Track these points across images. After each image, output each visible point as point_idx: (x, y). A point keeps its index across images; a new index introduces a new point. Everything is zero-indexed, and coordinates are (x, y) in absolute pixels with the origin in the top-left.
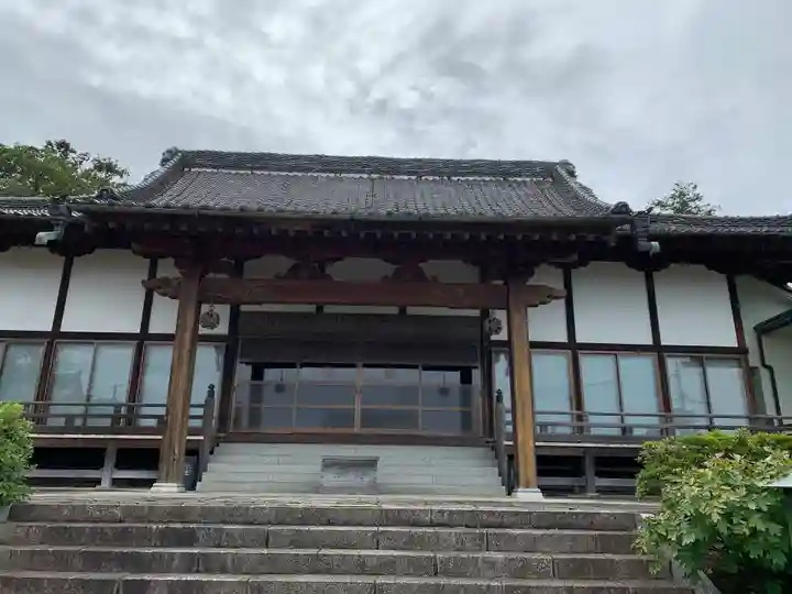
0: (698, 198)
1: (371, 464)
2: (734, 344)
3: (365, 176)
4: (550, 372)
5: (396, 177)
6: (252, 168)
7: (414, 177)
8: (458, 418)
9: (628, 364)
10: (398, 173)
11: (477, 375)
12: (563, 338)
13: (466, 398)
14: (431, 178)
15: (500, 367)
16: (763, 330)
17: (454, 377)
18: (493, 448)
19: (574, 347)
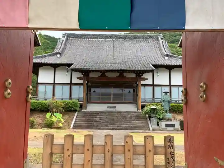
1: (115, 107)
3: (111, 40)
5: (119, 40)
6: (84, 38)
7: (123, 40)
8: (132, 99)
10: (120, 39)
11: (135, 90)
14: (127, 40)
18: (137, 104)
19: (153, 85)
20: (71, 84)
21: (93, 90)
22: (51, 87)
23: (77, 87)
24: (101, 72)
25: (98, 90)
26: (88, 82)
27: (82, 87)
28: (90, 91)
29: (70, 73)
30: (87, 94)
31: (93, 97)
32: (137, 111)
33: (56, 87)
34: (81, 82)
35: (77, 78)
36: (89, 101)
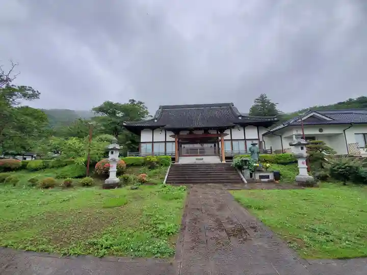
0: (266, 97)
1: (203, 159)
2: (258, 138)
4: (228, 144)
8: (214, 151)
9: (240, 142)
11: (217, 145)
12: (230, 139)
13: (215, 149)
15: (220, 143)
16: (263, 135)
17: (213, 145)
19: (232, 140)
20: (166, 142)
21: (183, 146)
22: (151, 144)
23: (171, 144)
24: (189, 130)
25: (187, 146)
26: (179, 140)
27: (174, 143)
28: (181, 146)
29: (164, 132)
30: (178, 150)
31: (184, 152)
32: (220, 162)
33: (155, 144)
34: (173, 139)
35: (170, 136)
36: (180, 155)
